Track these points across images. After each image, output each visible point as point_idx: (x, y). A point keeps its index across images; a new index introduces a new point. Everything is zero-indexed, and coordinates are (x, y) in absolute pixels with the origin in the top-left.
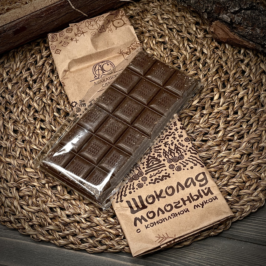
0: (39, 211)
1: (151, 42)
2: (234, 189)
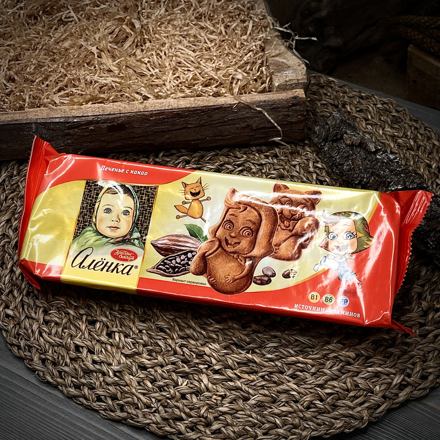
2: (330, 395)
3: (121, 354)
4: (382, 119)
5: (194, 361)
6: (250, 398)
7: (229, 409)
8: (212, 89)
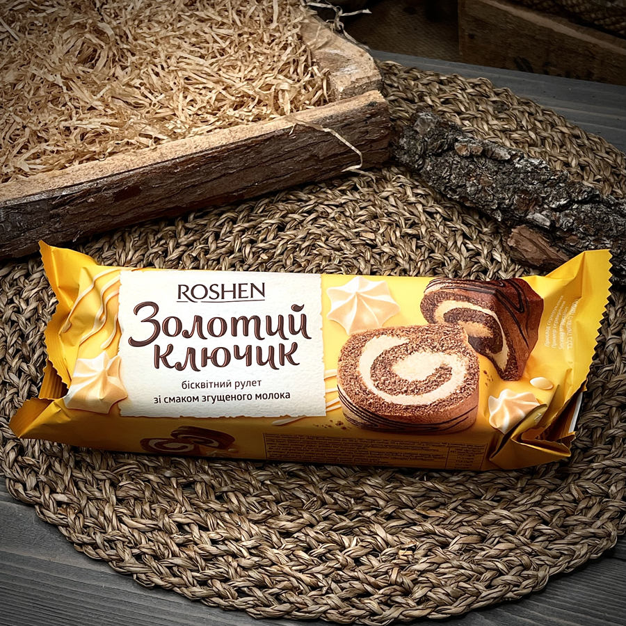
0: (154, 529)
1: (392, 232)
2: (555, 514)
3: (249, 521)
4: (480, 108)
5: (355, 509)
6: (450, 543)
7: (429, 565)
8: (250, 111)
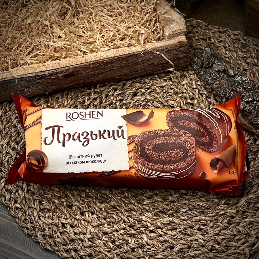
0: (52, 224)
1: (182, 101)
2: (224, 240)
3: (91, 226)
4: (235, 46)
5: (137, 226)
6: (174, 247)
7: (162, 256)
8: (126, 42)
